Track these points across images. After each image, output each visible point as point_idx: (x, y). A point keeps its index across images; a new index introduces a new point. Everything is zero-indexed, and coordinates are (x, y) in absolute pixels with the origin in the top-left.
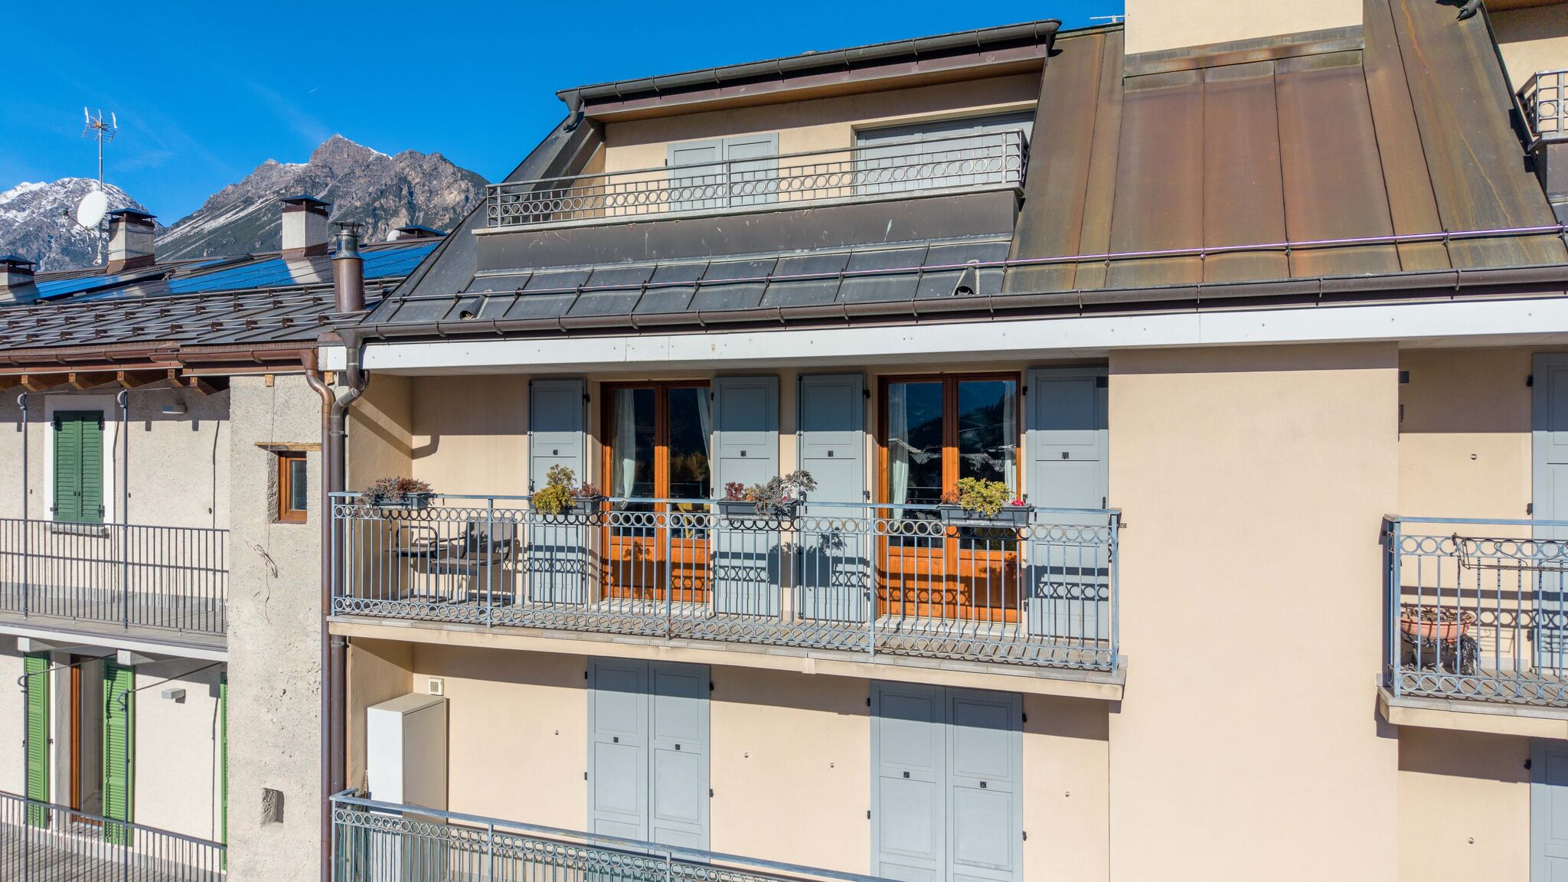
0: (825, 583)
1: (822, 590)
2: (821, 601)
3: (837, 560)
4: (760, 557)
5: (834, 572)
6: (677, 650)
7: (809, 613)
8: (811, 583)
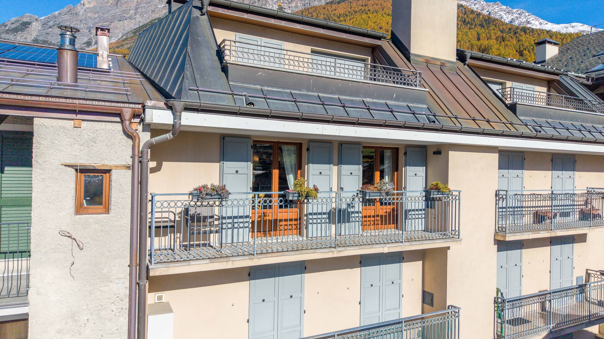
0: (349, 221)
1: (347, 224)
2: (347, 229)
3: (353, 213)
4: (324, 214)
5: (351, 217)
6: (341, 252)
7: (343, 233)
8: (344, 222)
